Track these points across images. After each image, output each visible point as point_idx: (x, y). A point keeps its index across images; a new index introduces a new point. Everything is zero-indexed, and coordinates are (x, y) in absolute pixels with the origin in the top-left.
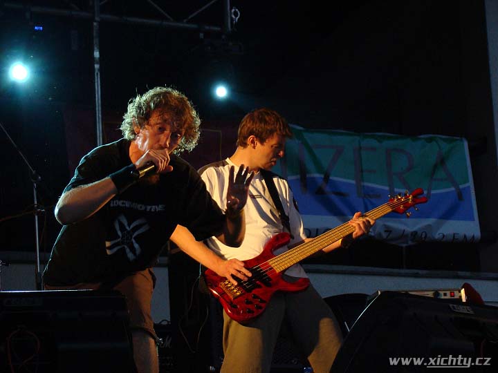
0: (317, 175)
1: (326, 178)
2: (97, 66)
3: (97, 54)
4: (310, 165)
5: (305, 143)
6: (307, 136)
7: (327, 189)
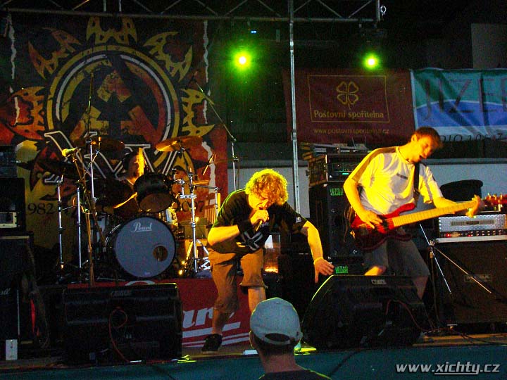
0: (451, 100)
1: (458, 102)
2: (292, 51)
3: (292, 44)
4: (445, 94)
5: (443, 80)
6: (445, 75)
7: (458, 109)
